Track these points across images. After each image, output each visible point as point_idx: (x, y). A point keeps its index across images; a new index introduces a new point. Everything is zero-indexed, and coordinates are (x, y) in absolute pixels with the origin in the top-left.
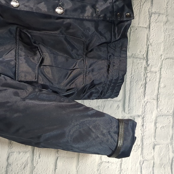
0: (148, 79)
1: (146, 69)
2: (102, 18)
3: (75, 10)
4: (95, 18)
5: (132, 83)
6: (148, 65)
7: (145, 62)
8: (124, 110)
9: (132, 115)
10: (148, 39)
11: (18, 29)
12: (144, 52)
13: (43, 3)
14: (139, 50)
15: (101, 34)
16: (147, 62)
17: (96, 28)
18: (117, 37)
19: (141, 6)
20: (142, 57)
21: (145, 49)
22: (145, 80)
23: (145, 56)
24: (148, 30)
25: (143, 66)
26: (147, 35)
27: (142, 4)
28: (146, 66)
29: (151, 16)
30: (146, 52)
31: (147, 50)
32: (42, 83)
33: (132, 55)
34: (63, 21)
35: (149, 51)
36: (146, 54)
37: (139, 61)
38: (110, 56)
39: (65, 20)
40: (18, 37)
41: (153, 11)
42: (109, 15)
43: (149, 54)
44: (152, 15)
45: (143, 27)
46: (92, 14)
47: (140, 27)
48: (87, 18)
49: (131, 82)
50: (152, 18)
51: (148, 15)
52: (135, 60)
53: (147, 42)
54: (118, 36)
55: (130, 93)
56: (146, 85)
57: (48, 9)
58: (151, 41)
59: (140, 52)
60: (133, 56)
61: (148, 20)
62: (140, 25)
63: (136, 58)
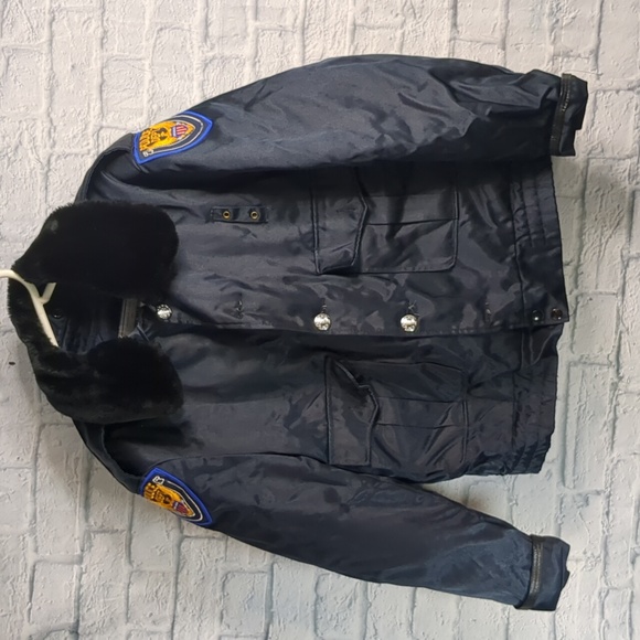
0: (620, 410)
1: (615, 386)
2: (498, 329)
3: (441, 317)
4: (484, 331)
5: (581, 421)
6: (621, 379)
7: (612, 371)
8: (563, 480)
9: (581, 491)
10: (619, 318)
11: (329, 359)
12: (610, 350)
13: (376, 313)
14: (597, 347)
15: (496, 358)
16: (618, 370)
17: (486, 349)
18: (532, 359)
19: (601, 245)
20: (606, 362)
21: (613, 343)
22: (612, 413)
23: (612, 358)
24: (620, 297)
25: (609, 382)
26: (618, 311)
27: (603, 241)
28: (616, 380)
29: (628, 265)
30: (616, 349)
31: (616, 345)
32: (380, 466)
33: (580, 360)
34: (418, 343)
35: (622, 347)
36: (614, 353)
37: (597, 371)
38: (520, 393)
39: (421, 340)
40: (328, 372)
41: (633, 253)
42: (512, 319)
43: (622, 352)
44: (631, 263)
45: (607, 294)
46: (476, 323)
47: (601, 293)
48: (466, 332)
49: (579, 418)
50: (629, 269)
51: (620, 265)
52: (588, 370)
53: (617, 326)
54: (535, 359)
55: (577, 444)
56: (617, 424)
57: (386, 324)
58: (628, 323)
59: (601, 350)
60: (584, 360)
61: (620, 276)
62: (599, 290)
63: (592, 364)
